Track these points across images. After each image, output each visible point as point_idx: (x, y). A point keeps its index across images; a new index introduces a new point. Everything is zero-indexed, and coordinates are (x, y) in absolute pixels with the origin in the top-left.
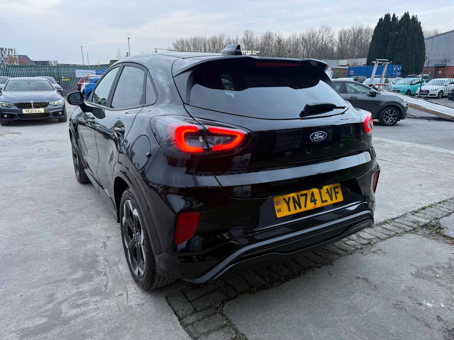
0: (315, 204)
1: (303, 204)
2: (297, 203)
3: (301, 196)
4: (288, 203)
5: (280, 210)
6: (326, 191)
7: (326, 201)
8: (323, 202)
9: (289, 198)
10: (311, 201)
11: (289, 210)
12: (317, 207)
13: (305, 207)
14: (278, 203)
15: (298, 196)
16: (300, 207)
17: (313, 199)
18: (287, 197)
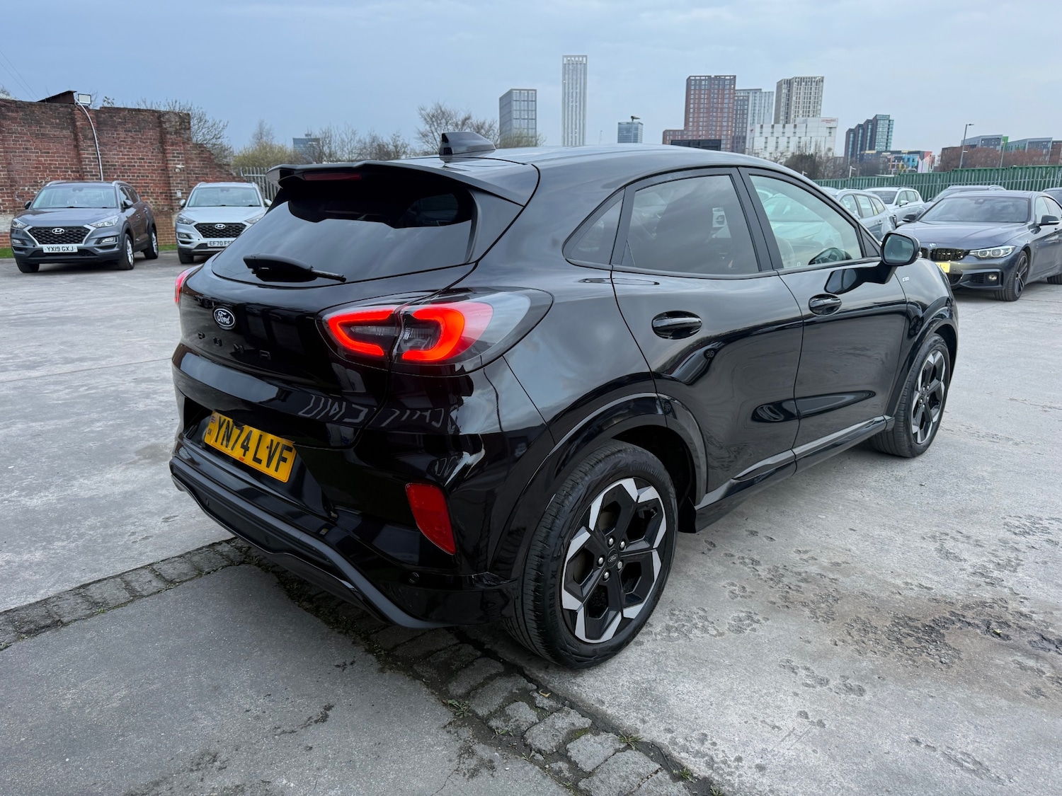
0: (244, 454)
1: (231, 443)
2: (228, 435)
4: (219, 429)
5: (210, 433)
6: (269, 444)
7: (259, 461)
8: (255, 458)
9: (224, 422)
10: (242, 445)
11: (216, 441)
12: (243, 462)
13: (232, 449)
14: (212, 422)
15: (233, 426)
16: (227, 446)
17: (245, 444)
18: (223, 418)
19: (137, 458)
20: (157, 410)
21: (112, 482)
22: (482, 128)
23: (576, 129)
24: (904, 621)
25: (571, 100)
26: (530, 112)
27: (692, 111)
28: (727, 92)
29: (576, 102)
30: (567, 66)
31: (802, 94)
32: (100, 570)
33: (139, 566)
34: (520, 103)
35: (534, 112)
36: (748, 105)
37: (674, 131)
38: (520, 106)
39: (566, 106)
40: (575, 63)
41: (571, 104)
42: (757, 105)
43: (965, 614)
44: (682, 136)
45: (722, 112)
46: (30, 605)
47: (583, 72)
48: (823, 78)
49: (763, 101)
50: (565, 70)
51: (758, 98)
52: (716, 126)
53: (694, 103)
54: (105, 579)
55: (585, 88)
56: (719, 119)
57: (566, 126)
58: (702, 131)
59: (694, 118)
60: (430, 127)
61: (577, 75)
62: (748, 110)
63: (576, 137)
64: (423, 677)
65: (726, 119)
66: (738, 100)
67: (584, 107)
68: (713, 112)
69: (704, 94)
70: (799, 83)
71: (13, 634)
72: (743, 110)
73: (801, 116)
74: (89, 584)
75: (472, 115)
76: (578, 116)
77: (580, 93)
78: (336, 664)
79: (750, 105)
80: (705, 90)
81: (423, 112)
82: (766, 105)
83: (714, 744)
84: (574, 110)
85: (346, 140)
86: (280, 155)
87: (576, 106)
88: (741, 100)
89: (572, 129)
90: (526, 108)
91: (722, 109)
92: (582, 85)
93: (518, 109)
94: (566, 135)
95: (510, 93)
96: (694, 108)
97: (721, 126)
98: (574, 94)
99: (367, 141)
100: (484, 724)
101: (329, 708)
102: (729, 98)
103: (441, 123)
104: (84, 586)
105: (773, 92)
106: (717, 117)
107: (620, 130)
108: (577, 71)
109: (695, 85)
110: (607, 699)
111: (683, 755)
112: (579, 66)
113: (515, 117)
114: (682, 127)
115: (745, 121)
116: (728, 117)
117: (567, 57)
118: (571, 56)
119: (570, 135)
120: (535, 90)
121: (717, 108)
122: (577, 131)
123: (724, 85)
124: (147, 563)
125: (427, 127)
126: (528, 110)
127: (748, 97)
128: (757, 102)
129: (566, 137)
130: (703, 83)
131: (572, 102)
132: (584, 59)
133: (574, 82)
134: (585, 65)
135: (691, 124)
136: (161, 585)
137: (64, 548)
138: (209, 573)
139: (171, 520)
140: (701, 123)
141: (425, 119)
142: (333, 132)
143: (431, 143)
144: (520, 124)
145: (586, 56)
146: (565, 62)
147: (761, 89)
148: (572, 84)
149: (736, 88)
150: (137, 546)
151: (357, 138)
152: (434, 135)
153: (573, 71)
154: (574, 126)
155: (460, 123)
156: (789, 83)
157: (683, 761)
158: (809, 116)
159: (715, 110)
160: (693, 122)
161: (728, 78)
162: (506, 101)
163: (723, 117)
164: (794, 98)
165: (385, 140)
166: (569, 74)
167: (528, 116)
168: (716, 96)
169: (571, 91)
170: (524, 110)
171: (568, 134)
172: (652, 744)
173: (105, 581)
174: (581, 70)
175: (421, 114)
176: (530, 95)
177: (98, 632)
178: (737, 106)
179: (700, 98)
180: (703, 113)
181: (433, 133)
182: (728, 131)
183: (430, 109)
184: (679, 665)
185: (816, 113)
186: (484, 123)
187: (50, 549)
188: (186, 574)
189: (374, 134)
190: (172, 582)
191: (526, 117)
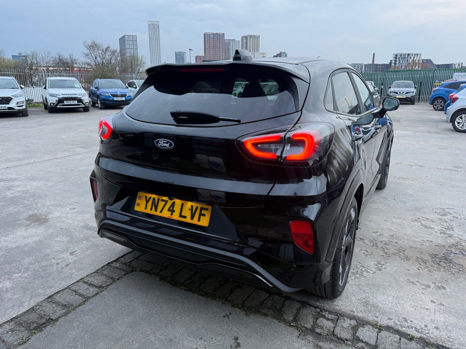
0: (172, 214)
1: (159, 209)
2: (155, 206)
3: (161, 201)
4: (147, 201)
5: (139, 205)
6: (190, 207)
7: (185, 217)
8: (181, 216)
9: (150, 198)
10: (169, 210)
11: (146, 209)
12: (172, 218)
13: (161, 212)
14: (140, 198)
15: (158, 199)
16: (156, 211)
17: (171, 209)
18: (149, 195)
19: (28, 222)
20: (20, 195)
21: (23, 237)
22: (116, 52)
23: (156, 54)
24: (434, 256)
25: (153, 41)
26: (134, 46)
27: (207, 48)
28: (221, 40)
29: (156, 42)
30: (150, 25)
31: (251, 42)
32: (53, 287)
33: (75, 281)
34: (129, 42)
35: (136, 46)
36: (230, 46)
37: (200, 56)
38: (129, 43)
39: (151, 44)
40: (154, 24)
41: (153, 43)
42: (234, 46)
43: (452, 250)
44: (204, 58)
45: (219, 49)
46: (24, 313)
47: (157, 29)
48: (259, 36)
49: (236, 45)
50: (149, 27)
51: (234, 43)
52: (218, 55)
53: (208, 45)
54: (60, 291)
55: (159, 36)
56: (219, 52)
57: (152, 52)
58: (212, 57)
59: (208, 51)
60: (90, 51)
61: (155, 30)
62: (230, 48)
63: (156, 57)
64: (268, 314)
65: (221, 52)
66: (226, 44)
67: (159, 44)
68: (216, 49)
69: (212, 41)
70: (250, 38)
71: (26, 332)
72: (228, 48)
73: (252, 51)
74: (53, 295)
75: (110, 46)
76: (157, 48)
77: (157, 38)
78: (222, 316)
79: (231, 46)
80: (212, 39)
81: (85, 44)
82: (238, 46)
83: (411, 321)
84: (155, 45)
85: (45, 56)
86: (9, 63)
87: (156, 44)
88: (227, 44)
89: (154, 54)
90: (132, 44)
91: (220, 47)
92: (158, 34)
93: (128, 44)
94: (152, 56)
95: (124, 37)
96: (208, 47)
97: (220, 55)
98: (154, 38)
99: (57, 57)
100: (313, 332)
101: (237, 339)
102: (222, 43)
103: (95, 49)
104: (50, 297)
105: (240, 41)
106: (218, 51)
107: (176, 55)
108: (155, 28)
109: (208, 36)
110: (354, 310)
111: (404, 329)
112: (156, 26)
113: (127, 47)
114: (203, 55)
115: (229, 53)
116: (222, 51)
117: (150, 21)
118: (152, 21)
119: (154, 56)
120: (136, 36)
121: (217, 47)
122: (157, 55)
123: (220, 37)
124: (78, 278)
125: (88, 51)
126: (133, 45)
127: (230, 42)
128: (234, 45)
129: (152, 57)
130: (211, 36)
131: (154, 42)
132: (158, 23)
133: (154, 33)
134: (159, 25)
135: (207, 53)
136: (96, 290)
137: (21, 277)
138: (119, 279)
139: (75, 253)
140: (211, 53)
141: (87, 47)
142: (38, 53)
143: (91, 59)
144: (130, 51)
145: (159, 22)
146: (149, 24)
147: (235, 40)
148: (153, 34)
149: (225, 39)
150: (65, 270)
151: (51, 56)
152: (92, 55)
153: (153, 28)
154: (155, 53)
155: (104, 49)
156: (246, 37)
157: (406, 331)
158: (255, 51)
159: (217, 48)
160: (208, 53)
161: (221, 34)
162: (122, 40)
163: (220, 51)
164: (248, 44)
165: (66, 57)
166: (151, 29)
167: (133, 47)
168: (217, 42)
169: (153, 37)
170: (131, 45)
171: (153, 56)
172: (388, 327)
173: (62, 293)
174: (157, 28)
175: (84, 45)
176: (134, 38)
177: (79, 321)
178: (226, 46)
179: (210, 42)
180: (212, 49)
181: (91, 54)
182: (222, 57)
183: (89, 42)
184: (370, 289)
185: (258, 50)
186: (116, 50)
187: (13, 279)
188: (106, 282)
189: (59, 54)
190: (100, 287)
191: (133, 48)
